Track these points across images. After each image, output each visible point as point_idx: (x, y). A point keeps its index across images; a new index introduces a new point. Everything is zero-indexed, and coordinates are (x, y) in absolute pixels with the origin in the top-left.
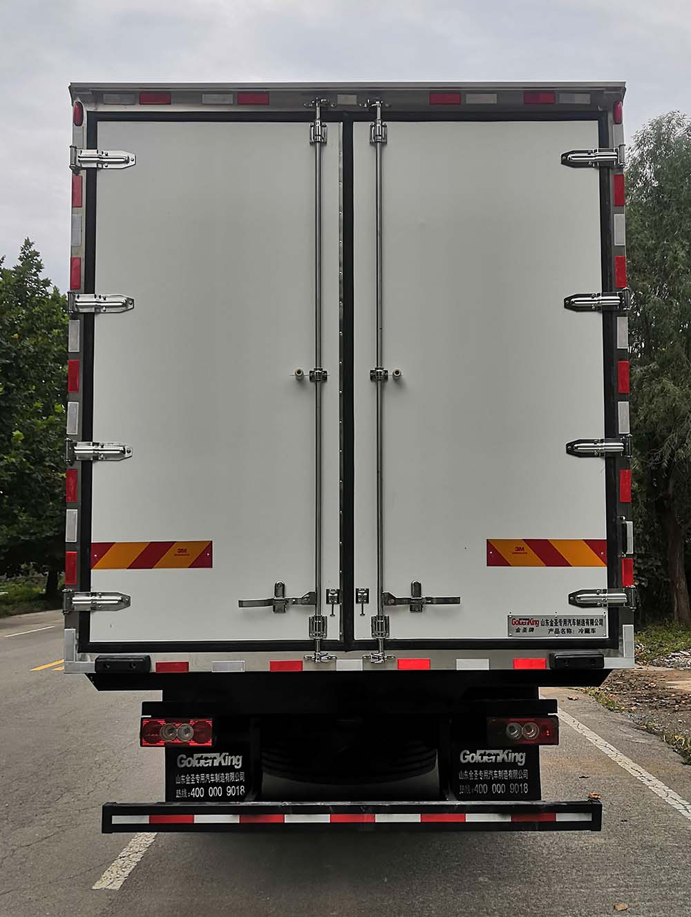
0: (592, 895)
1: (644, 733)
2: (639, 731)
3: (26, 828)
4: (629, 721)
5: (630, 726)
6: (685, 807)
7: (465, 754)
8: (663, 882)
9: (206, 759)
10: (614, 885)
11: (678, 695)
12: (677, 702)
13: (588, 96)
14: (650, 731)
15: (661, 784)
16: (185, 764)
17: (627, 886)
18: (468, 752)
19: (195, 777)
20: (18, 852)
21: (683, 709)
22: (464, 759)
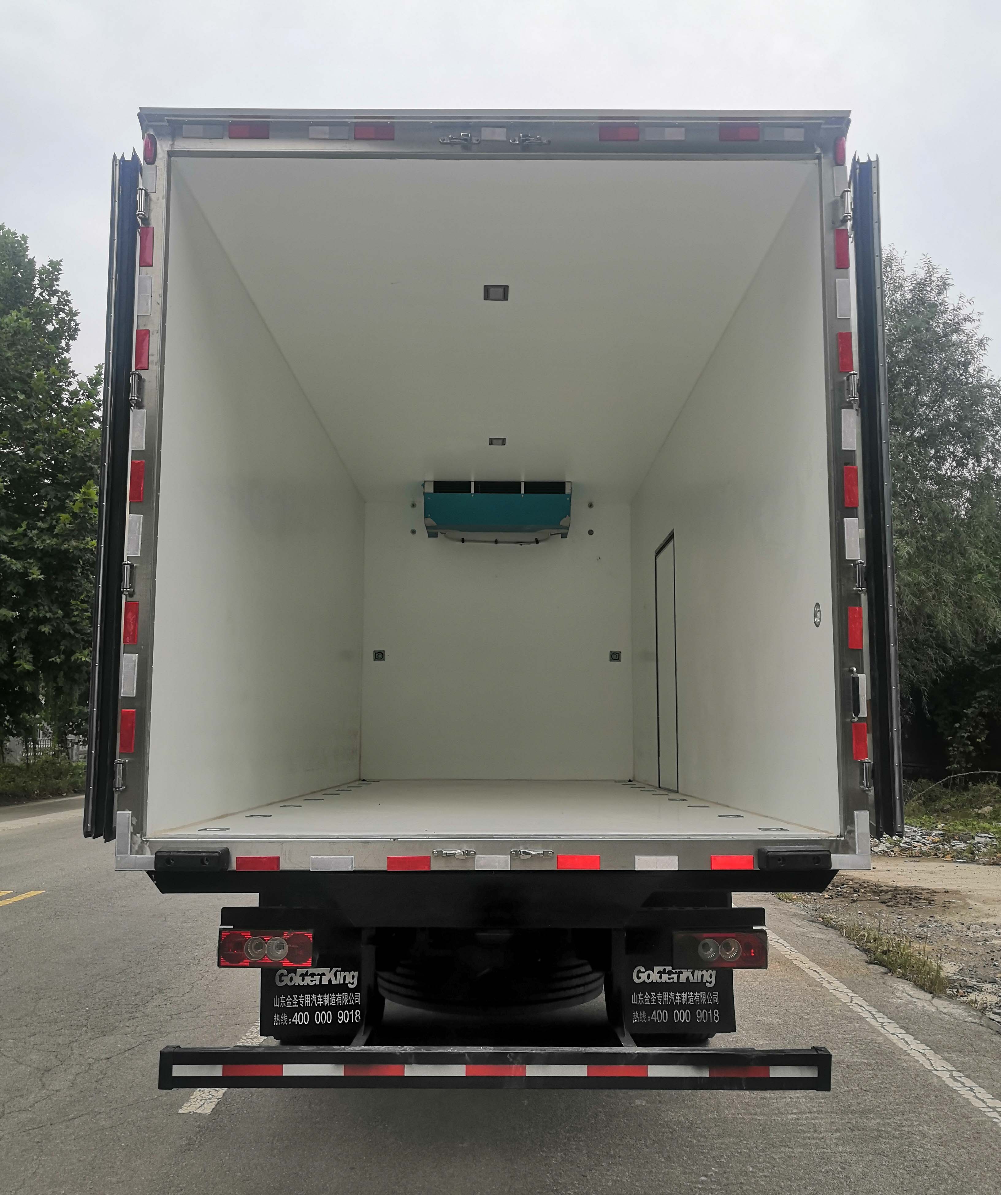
0: (769, 1123)
1: (820, 926)
2: (814, 924)
3: (106, 1037)
4: (803, 913)
5: (804, 918)
6: (873, 1015)
7: (639, 972)
8: (852, 1108)
9: (313, 975)
10: (795, 1111)
11: (856, 883)
12: (855, 891)
13: (802, 130)
14: (827, 924)
15: (843, 987)
16: (286, 981)
17: (810, 1112)
18: (643, 969)
19: (298, 998)
20: (95, 1066)
21: (863, 899)
22: (639, 978)
